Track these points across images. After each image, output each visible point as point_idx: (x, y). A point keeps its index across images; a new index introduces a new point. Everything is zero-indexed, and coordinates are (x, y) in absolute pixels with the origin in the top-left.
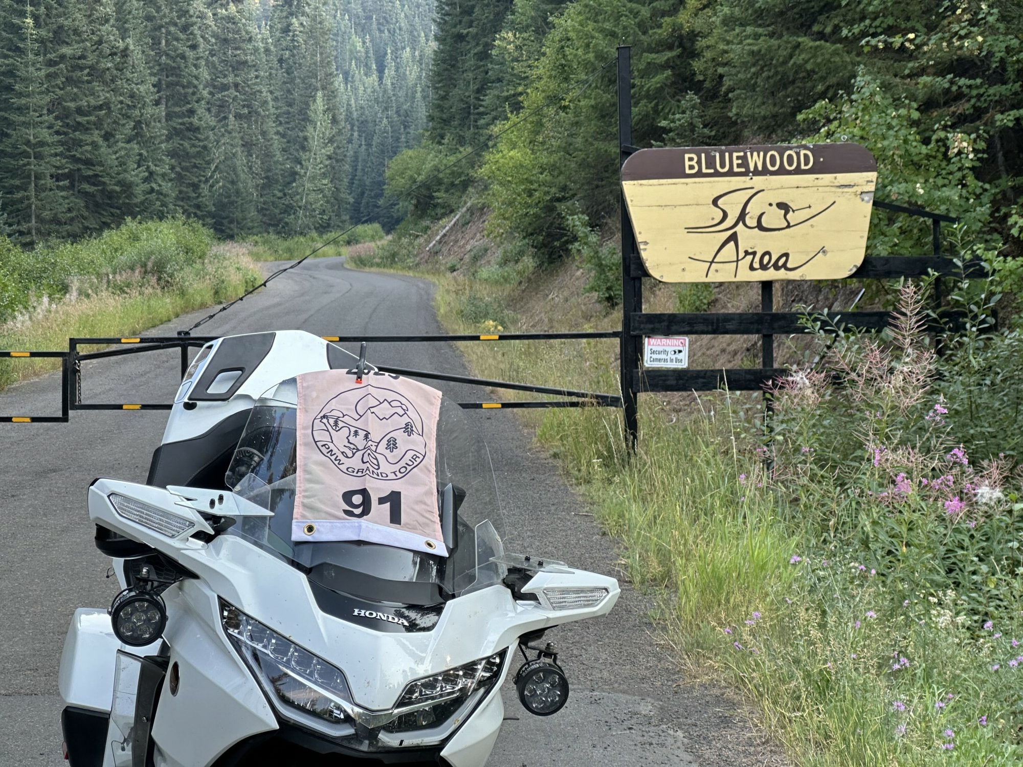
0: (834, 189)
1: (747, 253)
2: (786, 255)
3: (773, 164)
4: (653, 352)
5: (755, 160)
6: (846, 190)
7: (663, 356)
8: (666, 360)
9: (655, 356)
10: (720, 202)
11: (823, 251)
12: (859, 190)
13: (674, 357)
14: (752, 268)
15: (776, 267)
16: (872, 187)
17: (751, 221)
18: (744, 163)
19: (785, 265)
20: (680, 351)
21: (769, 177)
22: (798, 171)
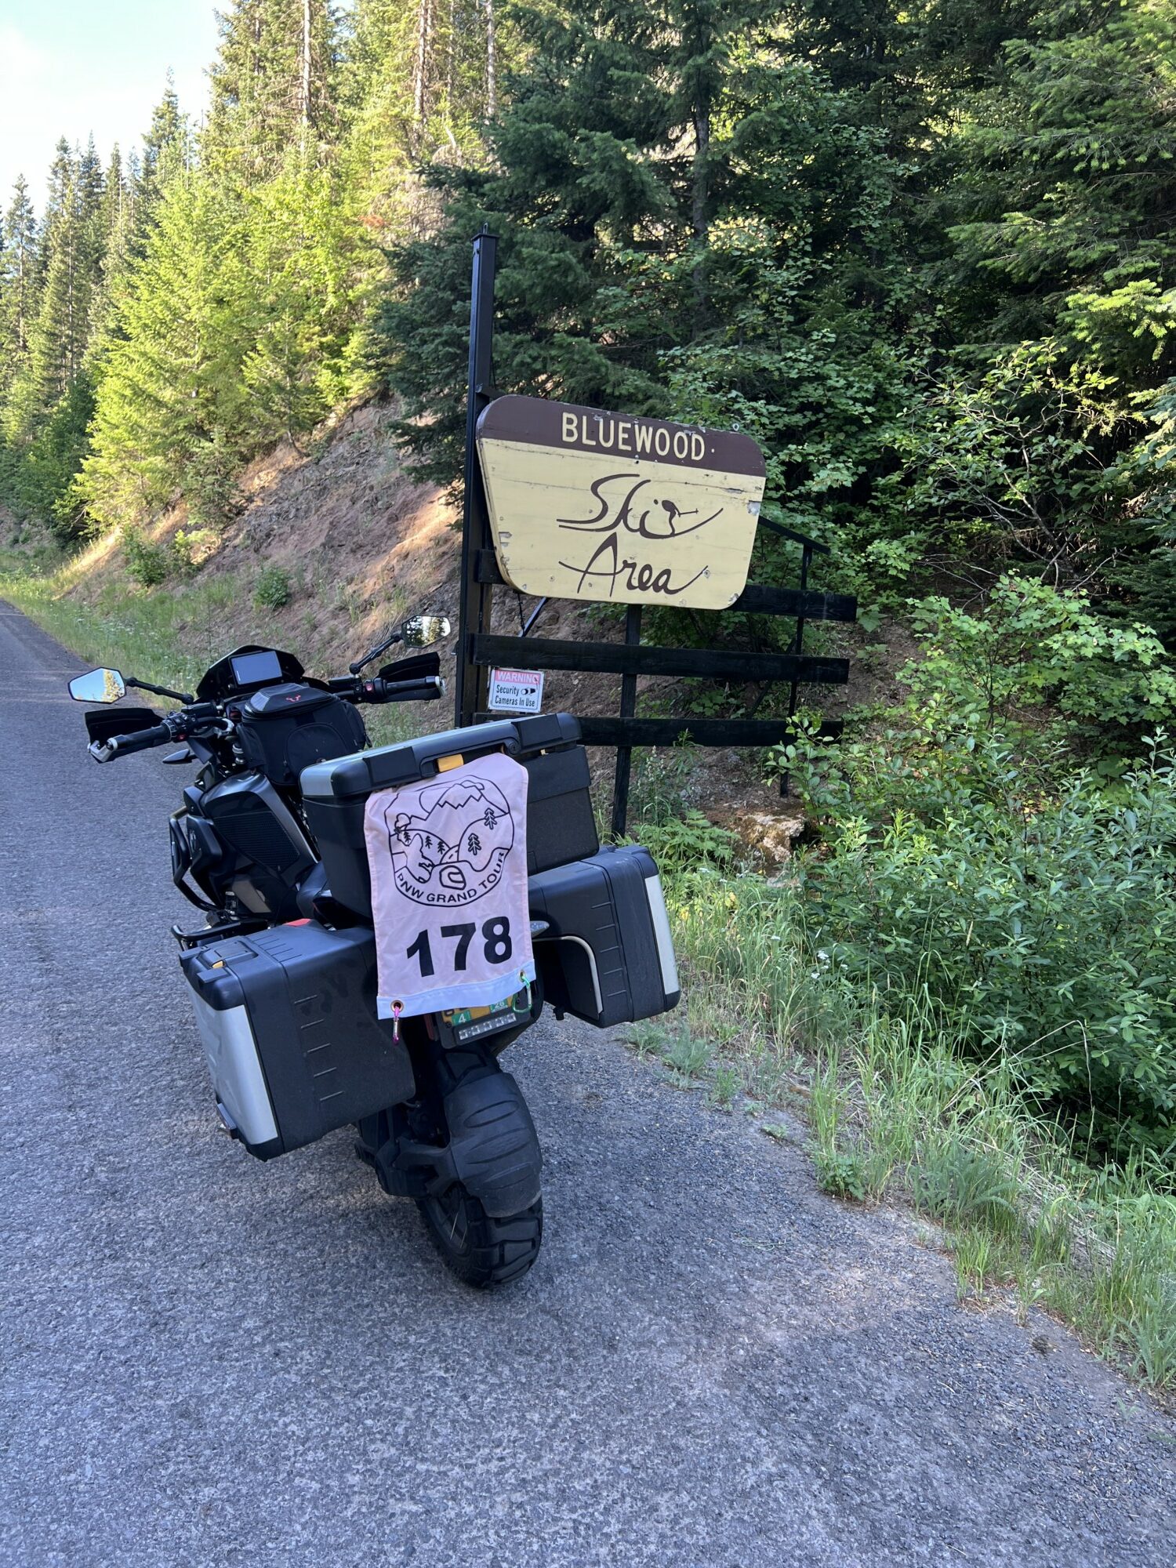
0: (723, 492)
1: (626, 565)
2: (667, 572)
3: (663, 448)
4: (501, 690)
5: (644, 437)
6: (735, 495)
7: (511, 696)
8: (514, 702)
9: (502, 696)
10: (600, 489)
11: (705, 571)
12: (747, 497)
13: (524, 698)
14: (630, 586)
15: (657, 589)
16: (759, 496)
17: (634, 523)
18: (631, 441)
19: (665, 585)
20: (533, 691)
21: (656, 464)
22: (688, 462)
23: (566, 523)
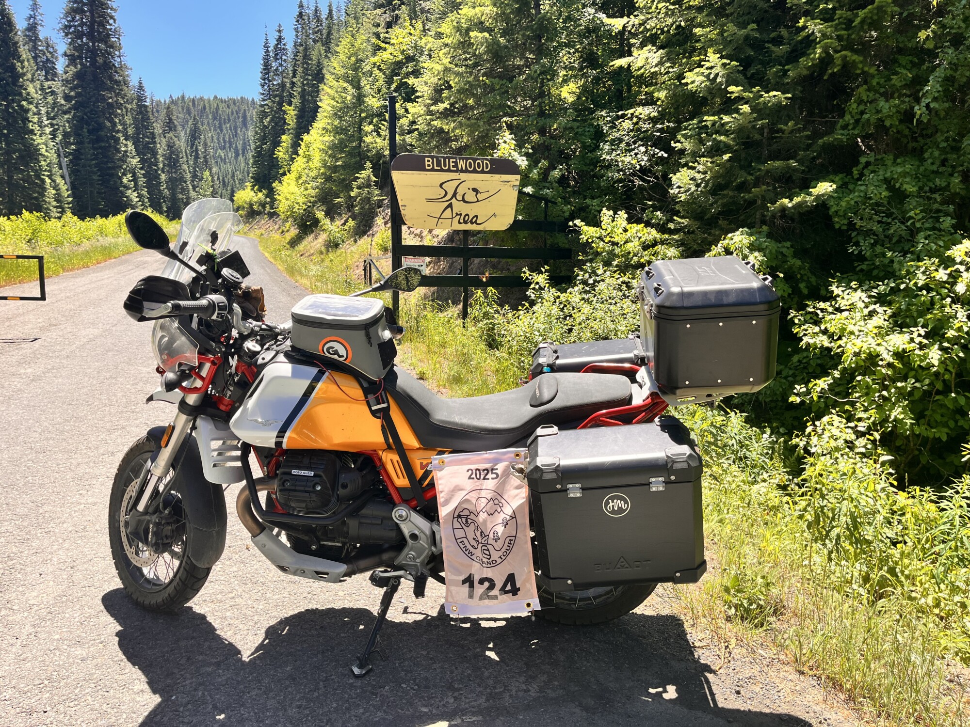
0: (500, 183)
1: (457, 214)
2: (476, 216)
3: (470, 167)
5: (461, 164)
6: (506, 183)
10: (444, 186)
11: (494, 215)
12: (512, 184)
13: (418, 269)
14: (459, 223)
15: (472, 223)
16: (518, 183)
17: (459, 197)
18: (456, 166)
19: (475, 222)
20: (421, 266)
21: (468, 174)
22: (483, 172)
23: (429, 200)
